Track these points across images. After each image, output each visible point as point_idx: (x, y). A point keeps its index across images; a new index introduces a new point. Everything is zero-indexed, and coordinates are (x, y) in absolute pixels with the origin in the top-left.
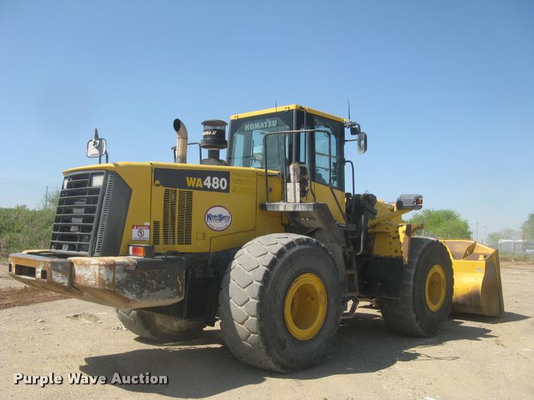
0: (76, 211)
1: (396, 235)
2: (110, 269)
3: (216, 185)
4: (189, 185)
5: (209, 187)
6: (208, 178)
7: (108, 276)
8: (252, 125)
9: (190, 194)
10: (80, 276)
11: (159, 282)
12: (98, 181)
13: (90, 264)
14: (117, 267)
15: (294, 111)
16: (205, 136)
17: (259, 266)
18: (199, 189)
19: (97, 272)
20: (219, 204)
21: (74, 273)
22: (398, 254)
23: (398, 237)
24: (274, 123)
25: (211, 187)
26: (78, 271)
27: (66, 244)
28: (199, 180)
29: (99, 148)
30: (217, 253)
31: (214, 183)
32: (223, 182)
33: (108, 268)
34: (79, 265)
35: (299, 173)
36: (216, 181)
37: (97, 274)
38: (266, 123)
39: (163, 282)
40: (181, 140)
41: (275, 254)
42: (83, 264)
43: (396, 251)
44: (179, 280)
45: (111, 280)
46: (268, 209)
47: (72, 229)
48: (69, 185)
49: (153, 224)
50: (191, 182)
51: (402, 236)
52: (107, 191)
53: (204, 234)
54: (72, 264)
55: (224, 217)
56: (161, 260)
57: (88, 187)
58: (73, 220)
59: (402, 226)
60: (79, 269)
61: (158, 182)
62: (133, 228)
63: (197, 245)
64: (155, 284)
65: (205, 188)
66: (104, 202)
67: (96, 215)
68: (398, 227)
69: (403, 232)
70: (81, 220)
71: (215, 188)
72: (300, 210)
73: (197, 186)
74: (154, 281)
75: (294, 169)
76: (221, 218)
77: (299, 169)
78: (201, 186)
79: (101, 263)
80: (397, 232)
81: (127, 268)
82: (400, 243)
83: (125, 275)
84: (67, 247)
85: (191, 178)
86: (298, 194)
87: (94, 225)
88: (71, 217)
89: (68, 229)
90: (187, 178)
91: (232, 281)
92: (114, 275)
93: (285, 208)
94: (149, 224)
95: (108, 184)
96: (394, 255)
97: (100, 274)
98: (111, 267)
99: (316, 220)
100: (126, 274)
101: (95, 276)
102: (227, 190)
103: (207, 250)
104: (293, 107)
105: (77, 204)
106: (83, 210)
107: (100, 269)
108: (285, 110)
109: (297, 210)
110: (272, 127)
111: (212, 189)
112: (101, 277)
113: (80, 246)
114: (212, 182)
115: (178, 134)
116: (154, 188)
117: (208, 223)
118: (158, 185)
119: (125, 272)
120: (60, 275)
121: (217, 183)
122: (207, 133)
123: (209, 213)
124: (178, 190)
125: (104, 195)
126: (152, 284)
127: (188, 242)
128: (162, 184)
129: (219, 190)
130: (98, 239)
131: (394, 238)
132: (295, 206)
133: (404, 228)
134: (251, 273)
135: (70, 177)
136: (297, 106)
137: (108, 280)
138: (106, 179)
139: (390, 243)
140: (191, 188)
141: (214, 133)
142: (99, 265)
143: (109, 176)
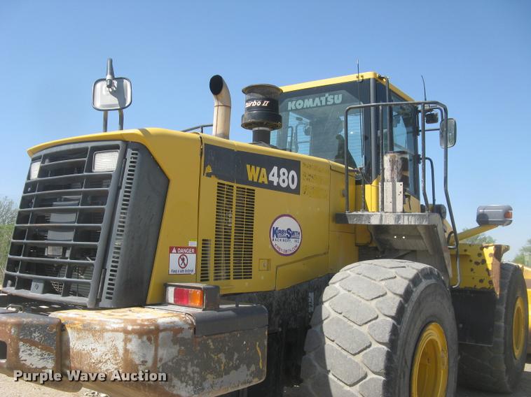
0: (56, 219)
1: (479, 260)
2: (149, 339)
3: (284, 181)
4: (250, 179)
5: (275, 184)
6: (275, 169)
7: (144, 356)
8: (300, 101)
9: (251, 194)
10: (79, 354)
11: (230, 357)
12: (106, 163)
13: (103, 330)
14: (161, 335)
15: (372, 81)
16: (249, 109)
17: (377, 318)
18: (262, 185)
19: (120, 345)
20: (288, 212)
21: (68, 346)
22: (486, 285)
23: (484, 261)
24: (338, 98)
25: (278, 183)
26: (76, 343)
27: (38, 280)
28: (264, 170)
29: (119, 93)
30: (284, 291)
31: (282, 177)
32: (293, 176)
33: (145, 338)
34: (79, 331)
35: (400, 167)
36: (284, 174)
37: (121, 351)
38: (323, 99)
39: (236, 356)
40: (221, 109)
41: (400, 296)
42: (87, 328)
43: (481, 281)
44: (258, 349)
45: (150, 364)
46: (350, 222)
47: (49, 251)
48: (43, 172)
49: (201, 245)
50: (253, 173)
51: (490, 261)
52: (125, 180)
53: (269, 260)
54: (62, 327)
55: (293, 233)
56: (231, 313)
57: (85, 174)
58: (51, 234)
59: (487, 247)
60: (79, 339)
61: (209, 169)
62: (171, 252)
63: (261, 280)
64: (224, 360)
65: (270, 186)
66: (120, 202)
67: (103, 226)
68: (482, 248)
69: (491, 255)
70: (71, 235)
71: (284, 185)
72: (406, 223)
73: (260, 181)
74: (222, 356)
75: (393, 162)
76: (290, 234)
77: (400, 162)
78: (266, 182)
79: (130, 328)
80: (481, 255)
81: (180, 336)
82: (487, 270)
83: (174, 350)
84: (41, 285)
85: (253, 167)
86: (400, 198)
87: (100, 244)
88: (46, 230)
89: (40, 251)
90: (248, 166)
91: (328, 341)
92: (156, 350)
93: (381, 219)
94: (193, 244)
95: (127, 168)
96: (479, 286)
97: (126, 351)
98: (150, 334)
99: (422, 238)
100: (177, 347)
101: (116, 353)
102: (297, 191)
103: (271, 288)
104: (368, 75)
105: (58, 205)
106: (73, 217)
107: (126, 341)
108: (356, 79)
109: (401, 222)
110: (334, 104)
111: (278, 188)
112: (131, 356)
113: (68, 284)
114: (279, 176)
115: (218, 99)
116: (204, 178)
117: (274, 243)
118: (209, 175)
119: (175, 344)
120: (36, 351)
121: (285, 177)
122: (255, 103)
123: (275, 225)
124: (235, 185)
125: (119, 188)
126: (219, 361)
127: (248, 275)
128: (216, 173)
129: (288, 189)
130: (109, 272)
131: (477, 263)
132: (398, 218)
133: (491, 250)
134: (365, 329)
135: (46, 156)
136: (375, 74)
137: (144, 362)
138: (123, 159)
139: (472, 270)
140: (252, 183)
141: (266, 103)
142: (126, 332)
143: (130, 151)
